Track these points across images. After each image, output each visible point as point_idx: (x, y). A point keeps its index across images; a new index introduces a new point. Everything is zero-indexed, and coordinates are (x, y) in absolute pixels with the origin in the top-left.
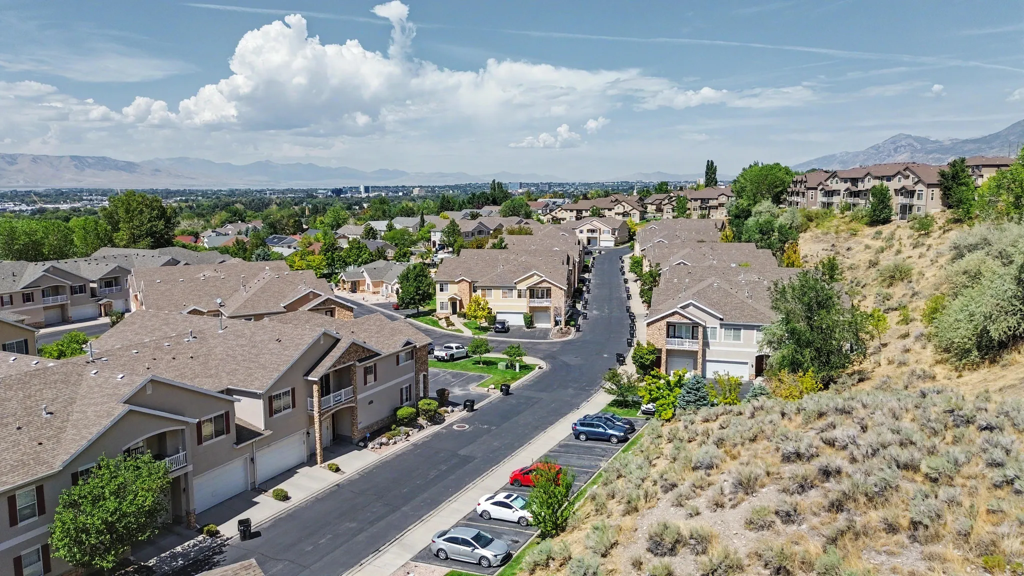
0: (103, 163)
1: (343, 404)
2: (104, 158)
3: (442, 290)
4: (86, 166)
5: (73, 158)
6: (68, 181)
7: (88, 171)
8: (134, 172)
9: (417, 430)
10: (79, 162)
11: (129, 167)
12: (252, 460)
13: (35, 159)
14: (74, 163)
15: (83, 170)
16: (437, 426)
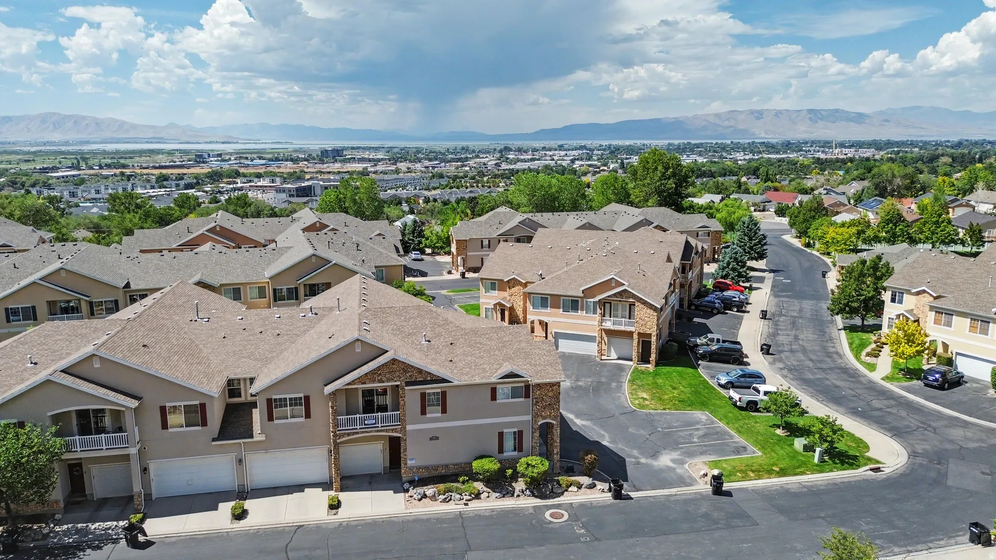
0: (835, 116)
1: (378, 431)
2: (837, 111)
3: (893, 300)
4: (819, 119)
5: (810, 111)
6: (800, 132)
7: (821, 123)
8: (864, 123)
9: (497, 494)
10: (815, 115)
11: (860, 118)
12: (240, 461)
13: (778, 113)
14: (809, 116)
15: (817, 122)
16: (539, 500)
